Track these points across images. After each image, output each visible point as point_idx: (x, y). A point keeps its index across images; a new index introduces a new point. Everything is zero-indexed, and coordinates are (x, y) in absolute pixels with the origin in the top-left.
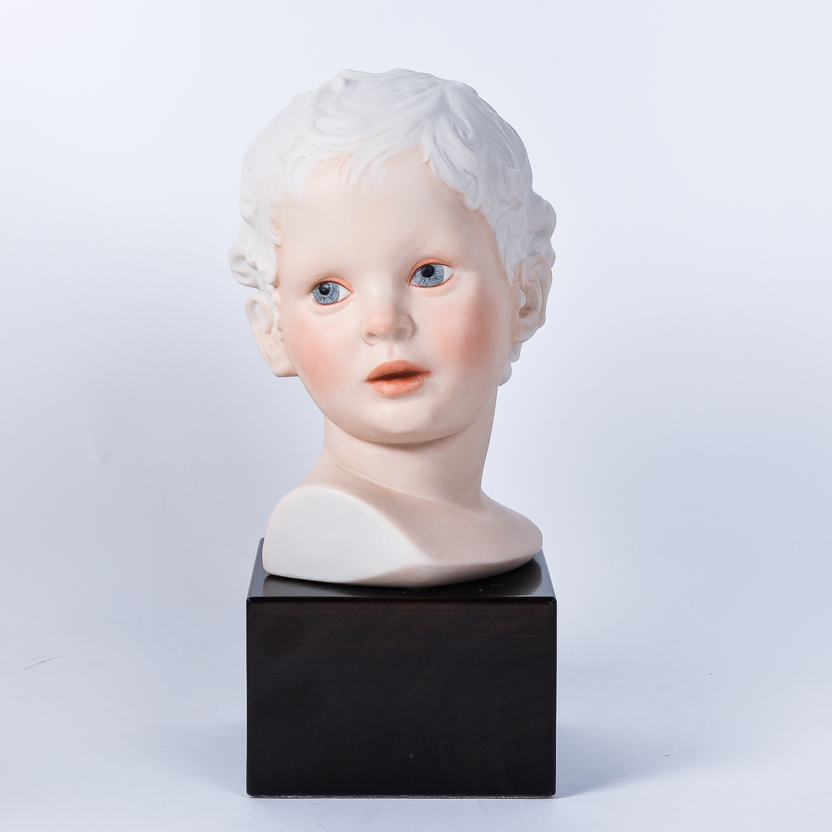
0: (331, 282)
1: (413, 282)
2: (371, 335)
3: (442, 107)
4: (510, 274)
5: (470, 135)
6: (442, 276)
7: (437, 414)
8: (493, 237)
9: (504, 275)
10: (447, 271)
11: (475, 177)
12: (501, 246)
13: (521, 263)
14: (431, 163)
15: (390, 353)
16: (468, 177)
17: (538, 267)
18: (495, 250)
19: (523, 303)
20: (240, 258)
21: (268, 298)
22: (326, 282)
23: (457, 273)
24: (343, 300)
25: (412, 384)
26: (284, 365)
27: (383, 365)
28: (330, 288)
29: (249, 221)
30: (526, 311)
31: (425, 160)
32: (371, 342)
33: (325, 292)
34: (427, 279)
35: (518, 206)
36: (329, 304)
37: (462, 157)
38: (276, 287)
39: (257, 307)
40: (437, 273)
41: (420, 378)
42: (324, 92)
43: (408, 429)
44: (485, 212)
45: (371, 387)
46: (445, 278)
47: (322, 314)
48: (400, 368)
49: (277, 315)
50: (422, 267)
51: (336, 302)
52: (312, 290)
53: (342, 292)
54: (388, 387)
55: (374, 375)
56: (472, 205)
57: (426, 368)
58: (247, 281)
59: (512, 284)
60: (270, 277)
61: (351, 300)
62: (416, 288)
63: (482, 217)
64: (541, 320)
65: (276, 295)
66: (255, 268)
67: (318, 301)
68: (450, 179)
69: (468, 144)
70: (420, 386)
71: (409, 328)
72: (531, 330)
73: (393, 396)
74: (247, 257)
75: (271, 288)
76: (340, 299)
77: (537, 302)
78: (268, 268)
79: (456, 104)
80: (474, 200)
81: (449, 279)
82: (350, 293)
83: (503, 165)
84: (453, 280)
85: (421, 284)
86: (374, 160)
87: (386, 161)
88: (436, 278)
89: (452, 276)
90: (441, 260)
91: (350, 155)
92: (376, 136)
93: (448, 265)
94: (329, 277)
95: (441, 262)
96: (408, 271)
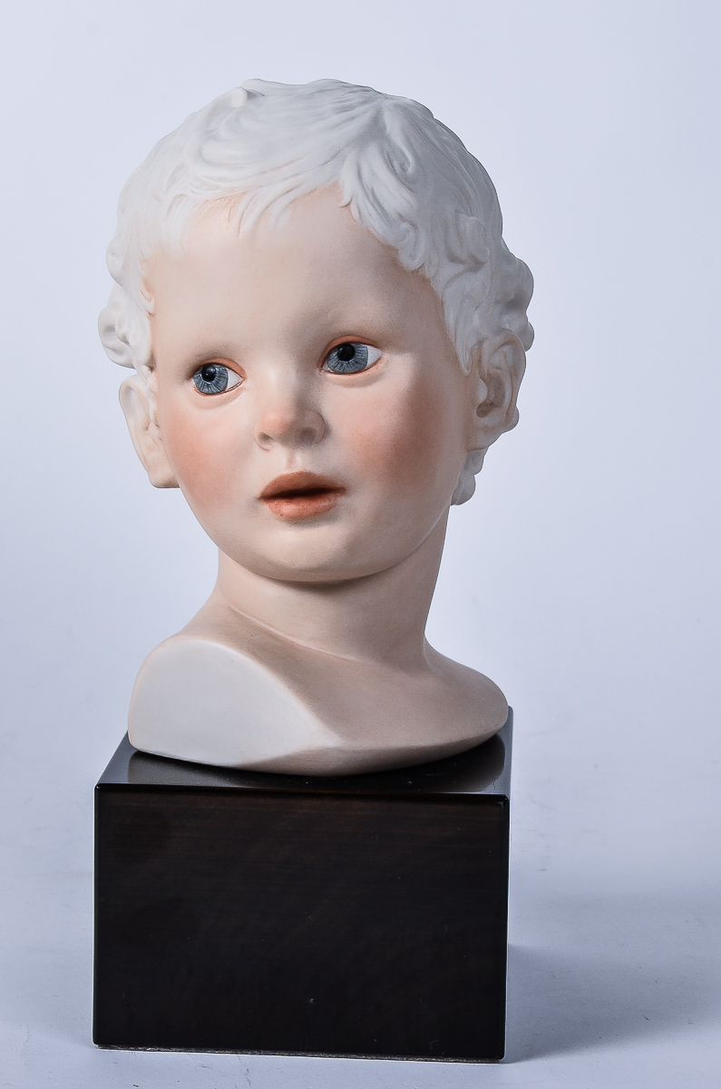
0: (218, 364)
1: (326, 367)
2: (265, 438)
3: (375, 130)
4: (464, 358)
5: (411, 169)
6: (365, 360)
7: (353, 547)
8: (438, 305)
9: (454, 359)
10: (372, 353)
11: (414, 225)
12: (450, 319)
13: (480, 343)
14: (353, 207)
15: (291, 461)
16: (405, 226)
17: (506, 349)
18: (441, 325)
19: (482, 394)
20: (109, 329)
21: (145, 382)
22: (211, 365)
23: (386, 356)
24: (232, 388)
25: (321, 504)
26: (166, 472)
27: (282, 478)
28: (215, 372)
29: (117, 279)
30: (485, 409)
31: (345, 202)
32: (267, 446)
33: (209, 377)
34: (345, 363)
35: (476, 265)
36: (213, 394)
37: (395, 197)
38: (152, 369)
39: (134, 396)
40: (358, 356)
41: (331, 496)
42: (219, 108)
43: (314, 564)
44: (429, 272)
45: (266, 508)
46: (370, 362)
47: (206, 408)
48: (304, 484)
49: (153, 406)
50: (338, 347)
51: (223, 391)
52: (191, 375)
53: (232, 378)
54: (288, 508)
55: (270, 491)
56: (411, 264)
57: (339, 484)
58: (122, 359)
59: (466, 372)
60: (144, 356)
61: (242, 389)
62: (329, 375)
63: (425, 282)
64: (510, 420)
65: (152, 378)
66: (127, 343)
67: (200, 390)
68: (377, 226)
69: (406, 181)
70: (328, 509)
71: (317, 427)
72: (493, 433)
73: (296, 520)
74: (116, 327)
75: (146, 369)
76: (229, 386)
77: (503, 396)
78: (140, 343)
79: (394, 128)
80: (412, 257)
81: (375, 363)
82: (241, 379)
83: (457, 211)
84: (380, 365)
85: (337, 369)
86: (275, 200)
87: (291, 203)
88: (356, 362)
89: (379, 359)
90: (363, 338)
91: (243, 194)
92: (280, 167)
93: (374, 344)
94: (214, 358)
95: (364, 341)
96: (319, 351)
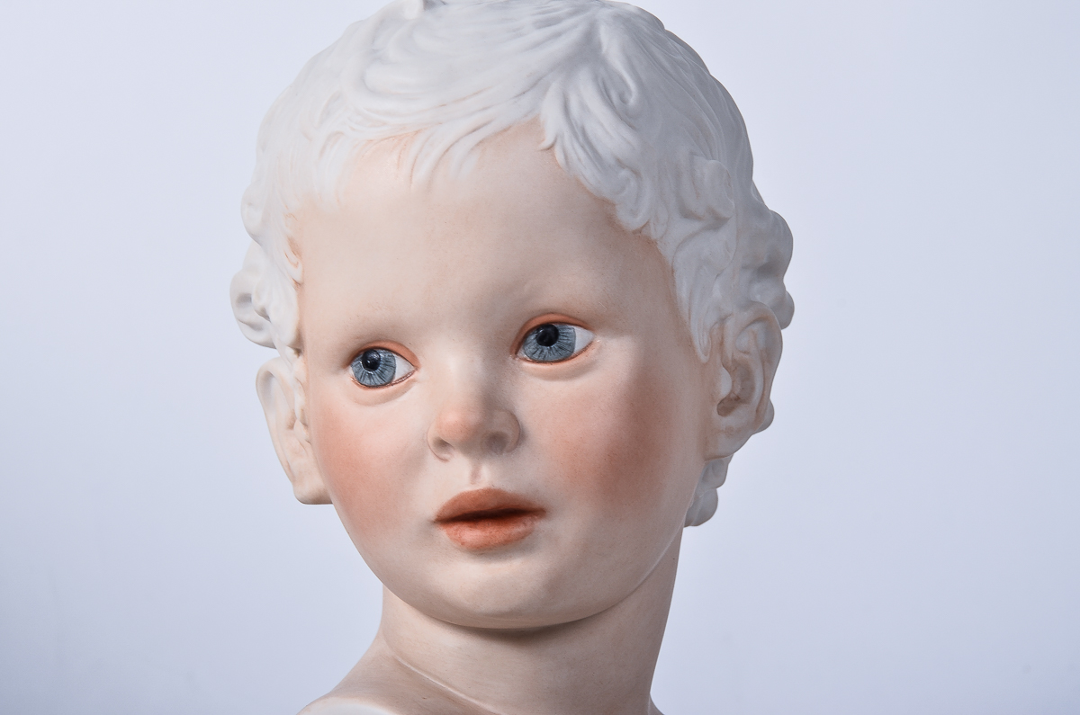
0: (383, 349)
1: (522, 354)
2: (442, 444)
3: (587, 51)
4: (701, 340)
5: (633, 100)
6: (572, 345)
7: (554, 585)
8: (667, 274)
9: (687, 343)
10: (580, 336)
11: (636, 173)
12: (683, 292)
13: (722, 320)
14: (558, 152)
15: (475, 475)
16: (624, 173)
17: (756, 327)
18: (671, 299)
19: (725, 386)
20: (245, 299)
21: (290, 369)
22: (373, 350)
23: (599, 340)
24: (401, 380)
25: (515, 529)
26: (315, 483)
27: (463, 496)
28: (379, 359)
29: (255, 237)
30: (728, 406)
31: (547, 143)
32: (446, 456)
33: (372, 365)
34: (546, 349)
35: (717, 222)
36: (376, 386)
37: (610, 135)
38: (299, 352)
39: (275, 384)
40: (563, 340)
41: (527, 520)
42: (387, 21)
43: (504, 607)
44: (655, 233)
45: (443, 534)
46: (578, 348)
47: (367, 404)
48: (491, 504)
49: (299, 400)
50: (538, 328)
51: (389, 383)
52: (349, 362)
53: (401, 367)
54: (472, 534)
55: (448, 513)
56: (631, 220)
57: (537, 504)
58: (261, 337)
59: (704, 359)
60: (289, 335)
61: (414, 381)
62: (526, 365)
63: (650, 244)
64: (762, 418)
65: (299, 363)
66: (267, 317)
67: (359, 381)
68: (588, 174)
69: (625, 116)
70: (522, 537)
71: (509, 432)
72: (739, 437)
73: (482, 551)
74: (253, 297)
75: (291, 352)
76: (397, 376)
77: (753, 388)
78: (284, 322)
79: (612, 46)
80: (634, 213)
81: (585, 349)
82: (413, 369)
83: (692, 154)
84: (592, 352)
85: (536, 356)
86: (457, 141)
87: (478, 145)
88: (560, 348)
89: (590, 344)
90: (570, 317)
91: (417, 132)
92: (464, 99)
93: (584, 325)
94: (379, 341)
95: (571, 320)
96: (512, 333)
